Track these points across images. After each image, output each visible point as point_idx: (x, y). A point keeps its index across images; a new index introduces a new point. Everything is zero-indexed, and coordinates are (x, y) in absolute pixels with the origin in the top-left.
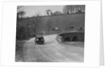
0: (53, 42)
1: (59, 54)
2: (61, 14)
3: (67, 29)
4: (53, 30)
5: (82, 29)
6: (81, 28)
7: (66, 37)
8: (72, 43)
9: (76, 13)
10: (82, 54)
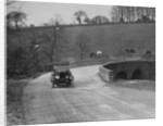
0: (93, 81)
1: (105, 106)
2: (108, 23)
3: (120, 54)
4: (91, 55)
5: (151, 54)
6: (149, 52)
7: (119, 70)
8: (132, 82)
9: (139, 21)
10: (152, 104)
